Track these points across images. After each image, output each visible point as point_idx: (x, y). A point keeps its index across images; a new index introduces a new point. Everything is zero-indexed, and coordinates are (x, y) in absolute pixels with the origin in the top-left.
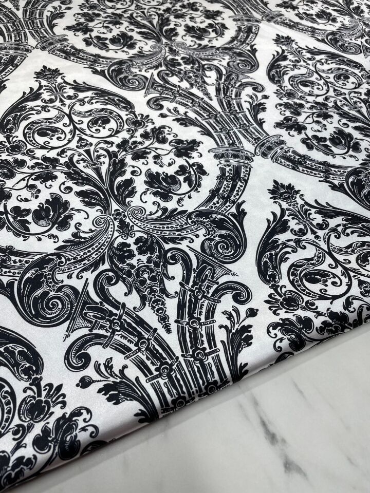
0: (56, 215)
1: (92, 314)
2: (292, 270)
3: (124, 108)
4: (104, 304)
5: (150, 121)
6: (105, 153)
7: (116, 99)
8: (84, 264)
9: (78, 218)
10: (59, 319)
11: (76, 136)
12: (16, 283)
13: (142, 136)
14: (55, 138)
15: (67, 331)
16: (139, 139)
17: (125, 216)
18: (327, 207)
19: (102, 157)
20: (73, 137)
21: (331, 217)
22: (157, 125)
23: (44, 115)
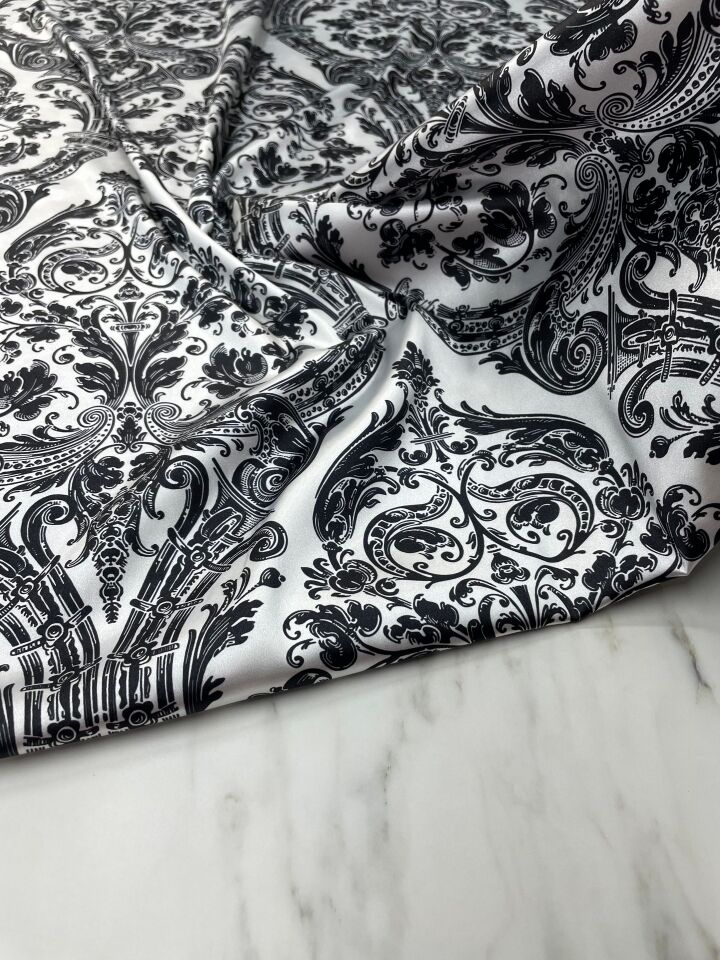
2: (377, 526)
6: (158, 311)
9: (59, 404)
18: (482, 414)
19: (149, 318)
21: (485, 432)
23: (88, 242)
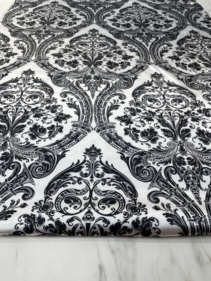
0: (151, 136)
1: (162, 183)
4: (168, 181)
8: (161, 160)
10: (147, 179)
11: (165, 105)
12: (130, 158)
14: (155, 104)
15: (150, 186)
17: (183, 145)
20: (164, 105)
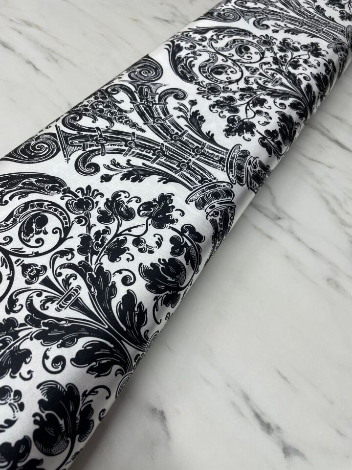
3: (52, 188)
5: (96, 193)
7: (34, 180)
13: (100, 220)
16: (100, 227)
22: (109, 196)
